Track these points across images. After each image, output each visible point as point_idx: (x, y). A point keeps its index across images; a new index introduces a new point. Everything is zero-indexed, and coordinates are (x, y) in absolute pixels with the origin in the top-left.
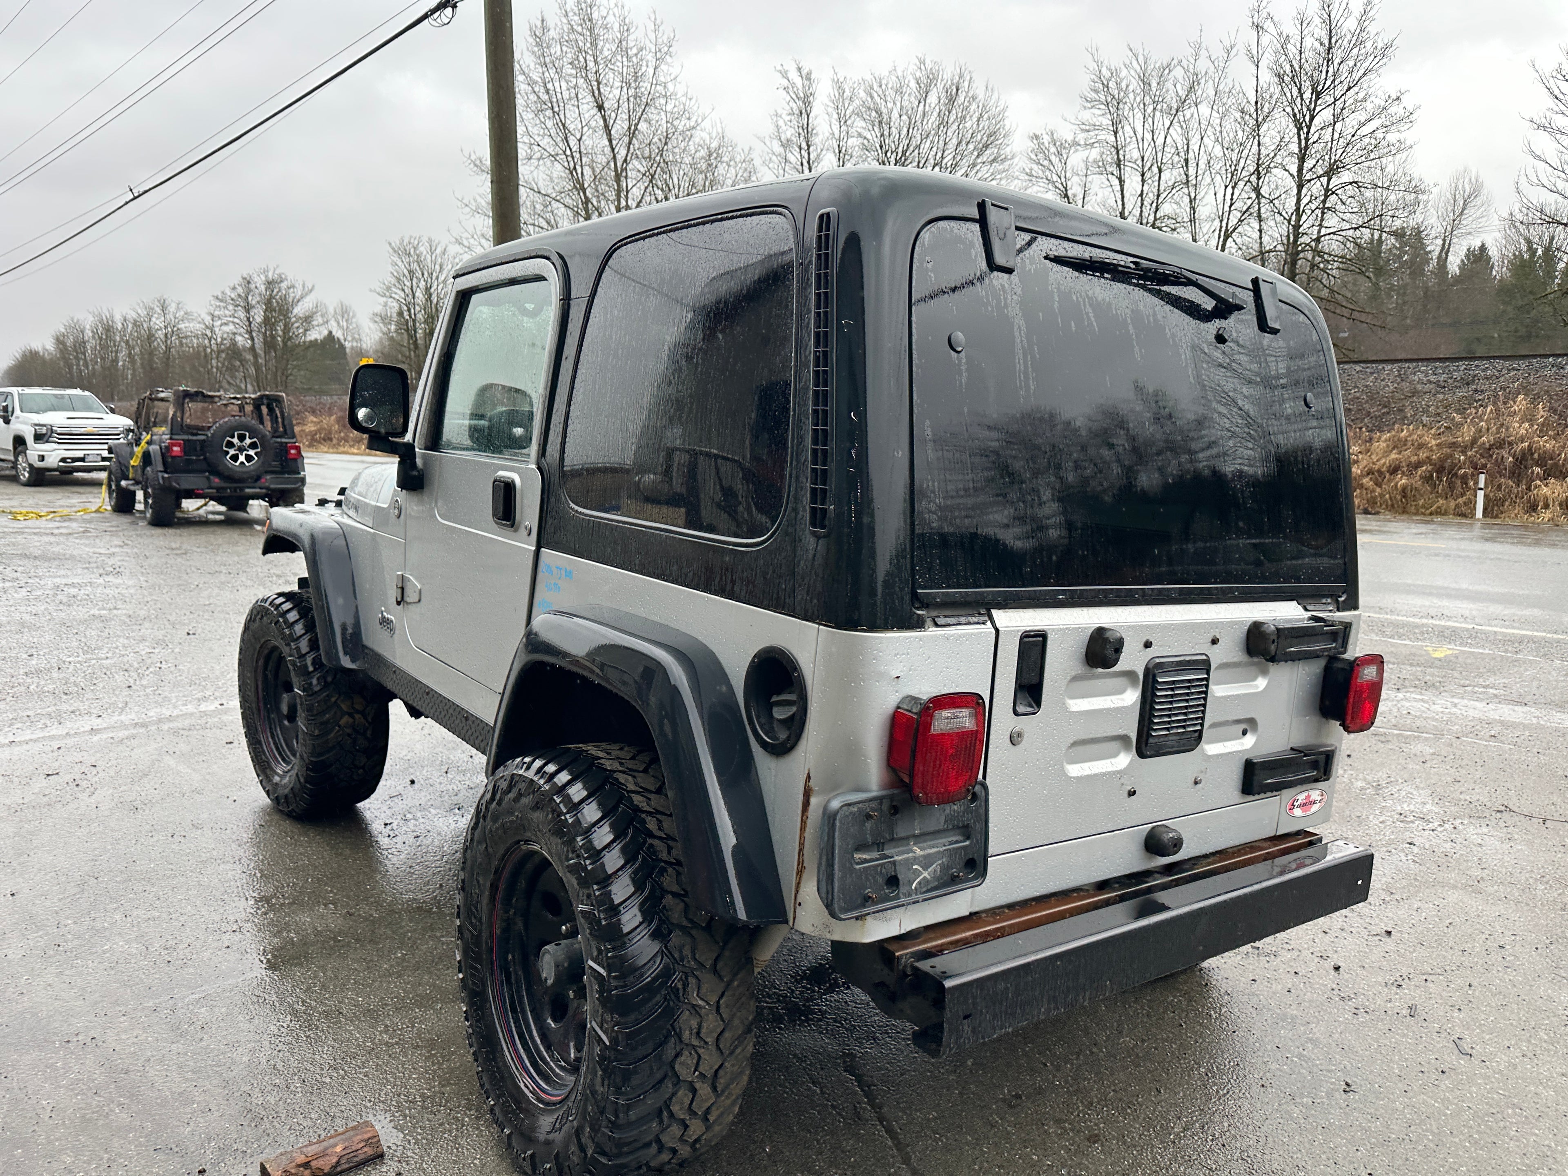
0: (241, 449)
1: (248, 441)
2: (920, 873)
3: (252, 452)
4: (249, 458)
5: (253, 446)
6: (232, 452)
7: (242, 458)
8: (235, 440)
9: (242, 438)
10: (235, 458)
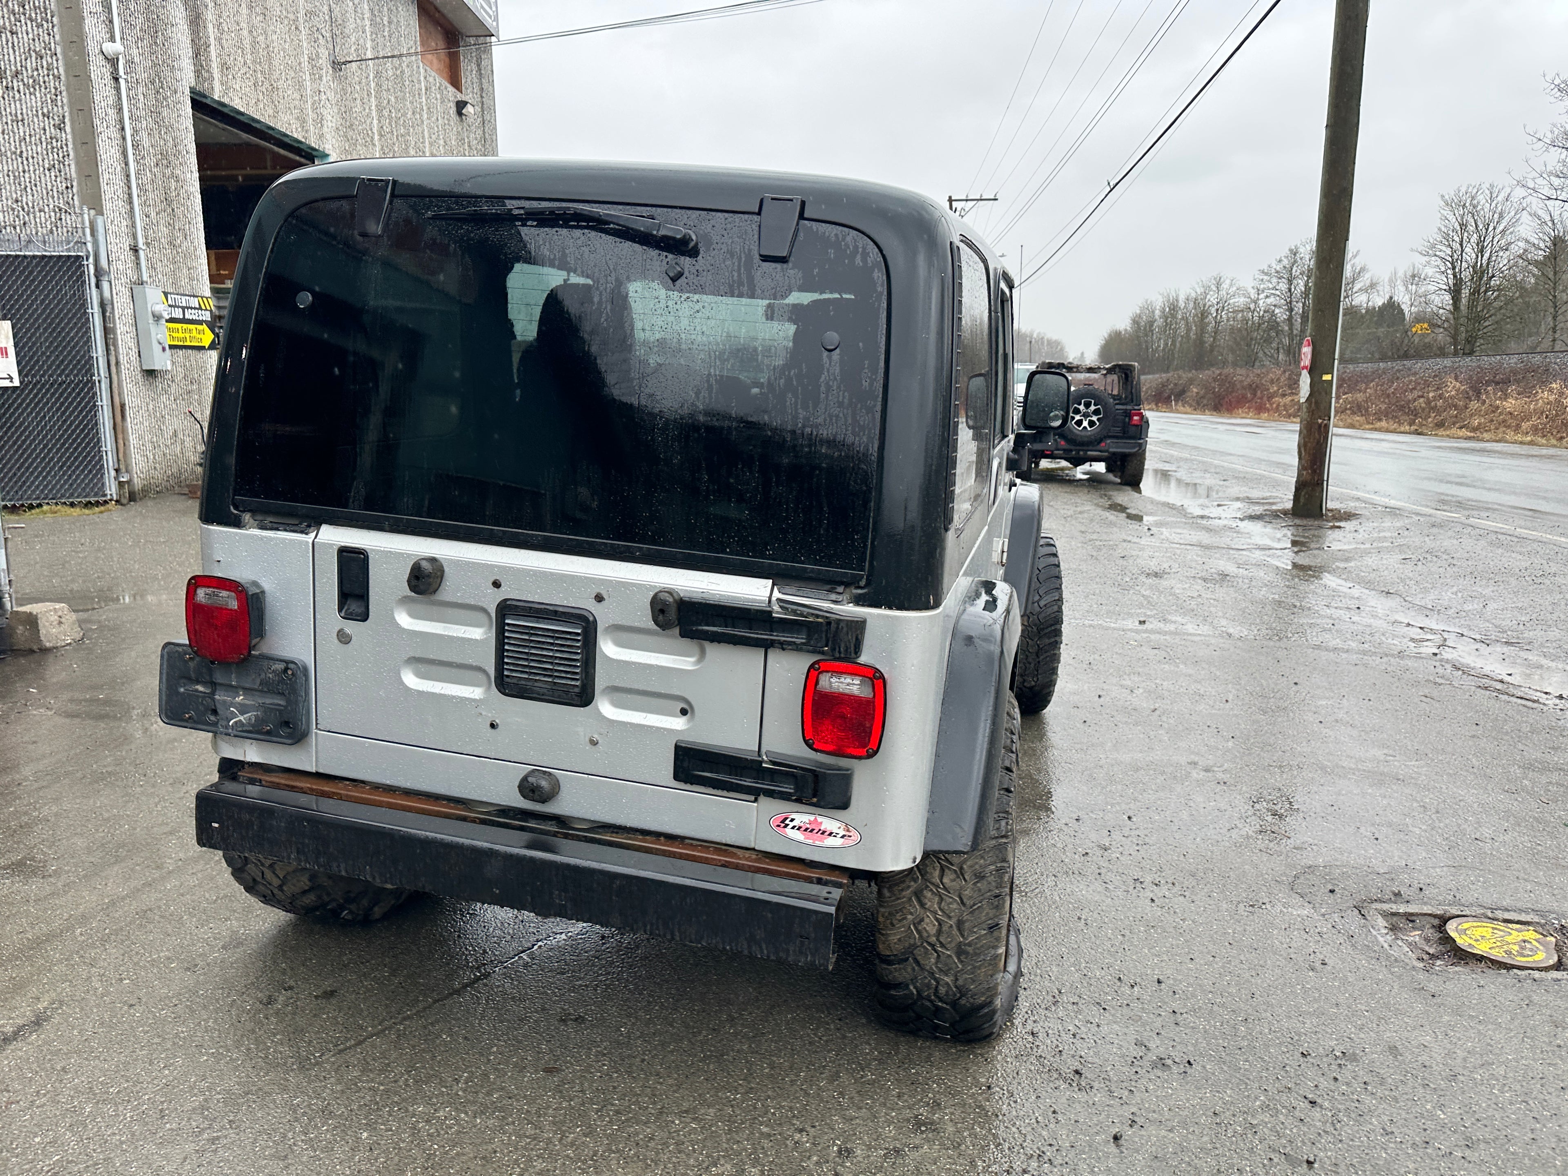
0: (1086, 415)
1: (1093, 408)
2: (236, 716)
3: (1094, 418)
4: (1092, 423)
5: (1096, 412)
6: (1078, 417)
7: (1085, 424)
8: (1082, 407)
9: (1088, 405)
10: (1079, 423)
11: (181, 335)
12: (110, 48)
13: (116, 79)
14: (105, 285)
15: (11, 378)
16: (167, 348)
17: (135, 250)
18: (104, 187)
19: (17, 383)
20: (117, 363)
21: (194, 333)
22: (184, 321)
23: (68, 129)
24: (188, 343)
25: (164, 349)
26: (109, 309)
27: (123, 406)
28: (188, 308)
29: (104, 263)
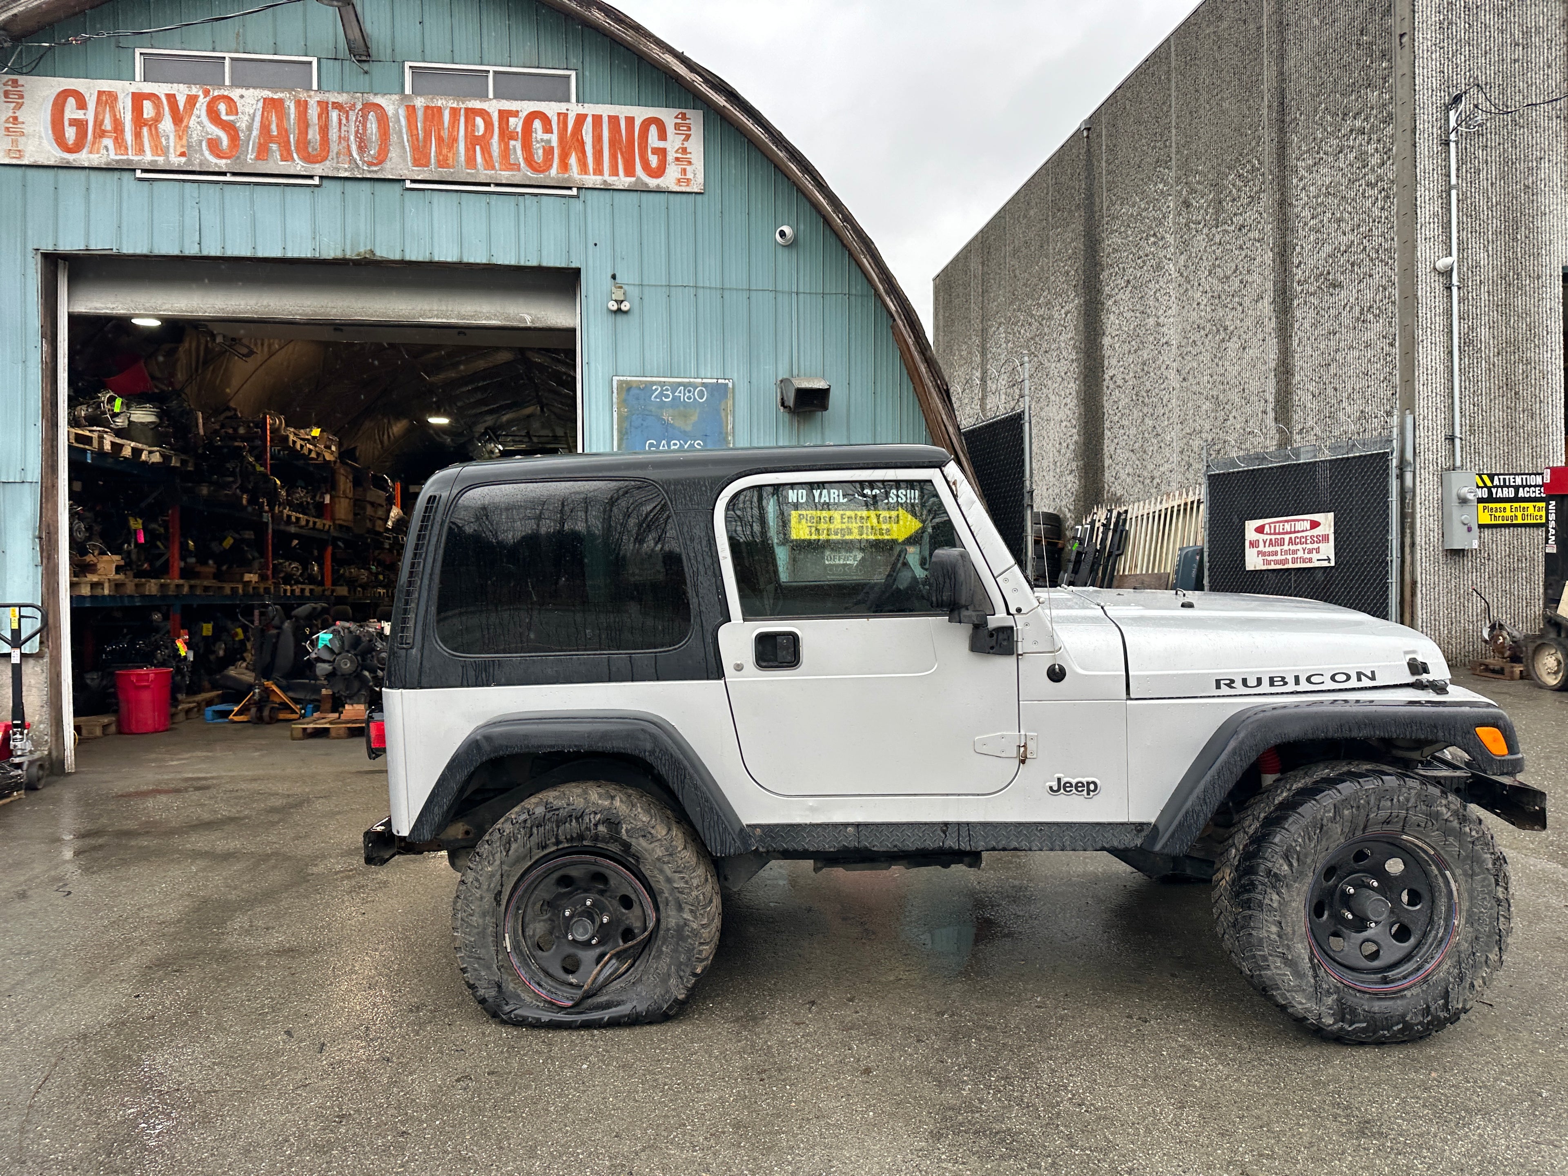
11: (1508, 513)
12: (1442, 263)
13: (1449, 288)
14: (1409, 477)
15: (1329, 560)
16: (1475, 528)
17: (1451, 439)
18: (1420, 387)
19: (1333, 564)
20: (1413, 544)
21: (1531, 510)
22: (1516, 499)
23: (1397, 344)
24: (1520, 521)
25: (1470, 530)
26: (1409, 496)
27: (1414, 583)
28: (1524, 487)
29: (1409, 456)
